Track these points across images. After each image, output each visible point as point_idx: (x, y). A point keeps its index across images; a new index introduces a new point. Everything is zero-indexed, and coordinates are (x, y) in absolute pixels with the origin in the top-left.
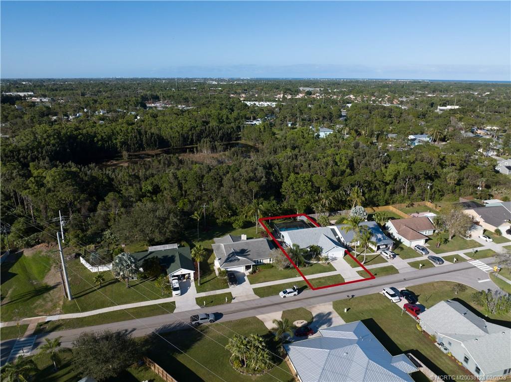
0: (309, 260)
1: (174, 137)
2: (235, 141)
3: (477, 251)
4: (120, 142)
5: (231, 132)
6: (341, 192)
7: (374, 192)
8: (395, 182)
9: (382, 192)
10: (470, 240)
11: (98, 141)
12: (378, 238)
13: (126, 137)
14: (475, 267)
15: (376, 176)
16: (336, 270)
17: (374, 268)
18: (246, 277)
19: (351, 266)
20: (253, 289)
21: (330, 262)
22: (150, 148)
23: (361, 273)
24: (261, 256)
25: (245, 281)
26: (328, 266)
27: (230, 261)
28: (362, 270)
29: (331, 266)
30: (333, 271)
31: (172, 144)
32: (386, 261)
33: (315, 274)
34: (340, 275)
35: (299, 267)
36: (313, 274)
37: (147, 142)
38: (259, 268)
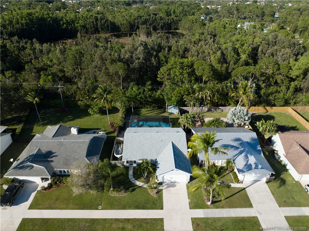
0: (136, 179)
1: (123, 24)
2: (174, 30)
4: (80, 26)
6: (229, 84)
7: (273, 89)
8: (304, 78)
9: (283, 88)
11: (63, 24)
12: (249, 163)
13: (86, 22)
15: (279, 69)
16: (162, 209)
17: (225, 216)
18: (36, 192)
19: (189, 204)
20: (23, 219)
21: (162, 190)
22: (104, 32)
23: (198, 225)
24: (68, 165)
25: (27, 200)
26: (155, 196)
27: (20, 167)
28: (201, 218)
29: (160, 198)
30: (157, 209)
31: (122, 29)
32: (251, 206)
33: (126, 209)
34: (162, 220)
35: (113, 190)
36: (124, 208)
37: (102, 27)
38: (60, 182)
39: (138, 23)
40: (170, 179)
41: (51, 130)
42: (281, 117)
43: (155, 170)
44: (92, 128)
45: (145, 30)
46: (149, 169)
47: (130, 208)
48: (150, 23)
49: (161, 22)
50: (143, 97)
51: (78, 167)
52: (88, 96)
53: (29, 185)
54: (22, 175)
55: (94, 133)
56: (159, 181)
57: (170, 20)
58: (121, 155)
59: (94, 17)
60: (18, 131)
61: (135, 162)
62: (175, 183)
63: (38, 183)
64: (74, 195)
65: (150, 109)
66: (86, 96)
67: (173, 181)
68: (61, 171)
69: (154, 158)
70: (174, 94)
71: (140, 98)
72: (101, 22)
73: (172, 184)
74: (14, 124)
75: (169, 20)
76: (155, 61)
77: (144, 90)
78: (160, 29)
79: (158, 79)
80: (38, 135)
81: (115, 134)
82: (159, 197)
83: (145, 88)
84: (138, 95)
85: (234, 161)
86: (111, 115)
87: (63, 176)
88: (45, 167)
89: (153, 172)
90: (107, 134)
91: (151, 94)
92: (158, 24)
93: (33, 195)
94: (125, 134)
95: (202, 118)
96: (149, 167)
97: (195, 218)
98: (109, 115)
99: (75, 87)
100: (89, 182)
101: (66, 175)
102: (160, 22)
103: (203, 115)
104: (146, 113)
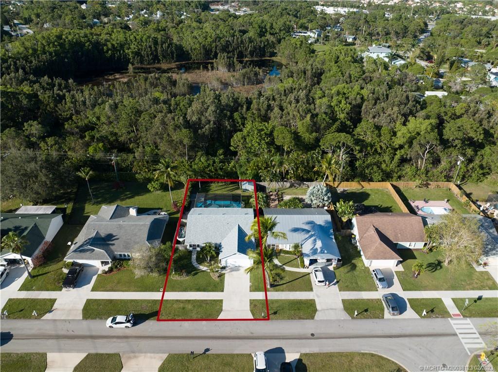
0: (200, 264)
1: (195, 49)
2: (269, 57)
3: (480, 298)
4: (132, 53)
5: (265, 46)
6: (316, 155)
8: (410, 147)
10: (482, 272)
11: (108, 50)
12: (316, 247)
13: (140, 47)
14: (455, 335)
16: (223, 291)
17: (283, 298)
18: (96, 276)
19: (250, 287)
20: (87, 300)
21: (225, 274)
22: (166, 61)
23: (255, 306)
24: (129, 249)
25: (89, 283)
26: (217, 279)
27: (80, 250)
28: (260, 300)
29: (222, 282)
30: (217, 291)
31: (193, 57)
32: (311, 290)
33: (187, 291)
34: (221, 301)
35: (175, 274)
36: (185, 290)
37: (163, 54)
38: (120, 266)
39: (216, 48)
40: (234, 263)
41: (107, 210)
42: (377, 195)
43: (218, 254)
44: (152, 207)
45: (225, 61)
46: (211, 253)
47: (191, 290)
48: (234, 47)
49: (250, 45)
50: (213, 170)
51: (139, 251)
52: (148, 168)
53: (89, 269)
54: (82, 259)
55: (155, 213)
56: (223, 265)
57: (263, 43)
58: (183, 239)
59: (152, 39)
60: (68, 211)
61: (198, 246)
62: (240, 268)
63: (98, 267)
64: (136, 277)
65: (222, 184)
66: (144, 168)
67: (237, 265)
68: (121, 255)
69: (218, 242)
70: (250, 167)
71: (209, 171)
72: (162, 47)
73: (236, 269)
74: (62, 203)
75: (261, 43)
76: (228, 124)
77: (214, 162)
78: (249, 56)
79: (232, 148)
80: (92, 217)
81: (179, 215)
82: (221, 280)
83: (215, 159)
84: (207, 168)
85: (301, 245)
86: (174, 191)
87: (123, 260)
88: (105, 251)
89: (215, 255)
90: (170, 214)
91: (223, 166)
92: (246, 49)
93: (94, 278)
94: (188, 216)
95: (280, 196)
96: (211, 251)
97: (254, 300)
98: (172, 192)
99: (131, 157)
100: (151, 264)
101: (127, 259)
102: (248, 46)
103: (283, 191)
104: (216, 189)
